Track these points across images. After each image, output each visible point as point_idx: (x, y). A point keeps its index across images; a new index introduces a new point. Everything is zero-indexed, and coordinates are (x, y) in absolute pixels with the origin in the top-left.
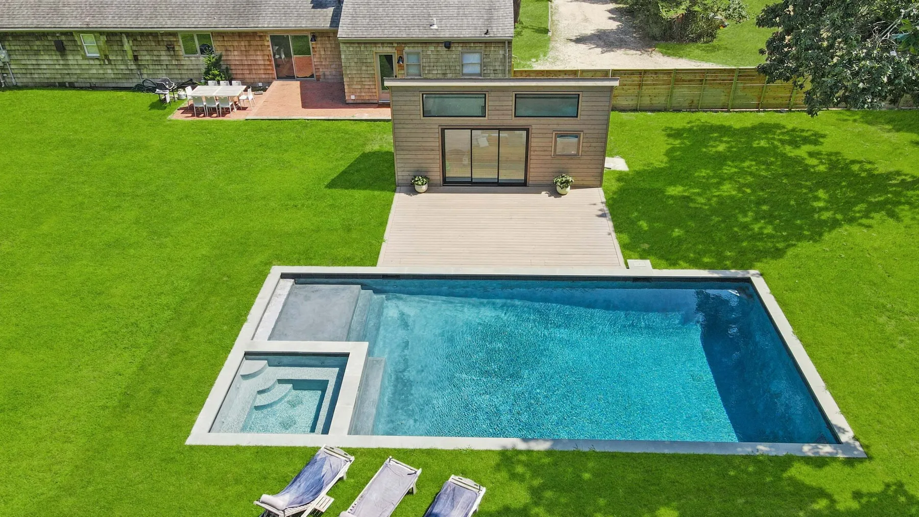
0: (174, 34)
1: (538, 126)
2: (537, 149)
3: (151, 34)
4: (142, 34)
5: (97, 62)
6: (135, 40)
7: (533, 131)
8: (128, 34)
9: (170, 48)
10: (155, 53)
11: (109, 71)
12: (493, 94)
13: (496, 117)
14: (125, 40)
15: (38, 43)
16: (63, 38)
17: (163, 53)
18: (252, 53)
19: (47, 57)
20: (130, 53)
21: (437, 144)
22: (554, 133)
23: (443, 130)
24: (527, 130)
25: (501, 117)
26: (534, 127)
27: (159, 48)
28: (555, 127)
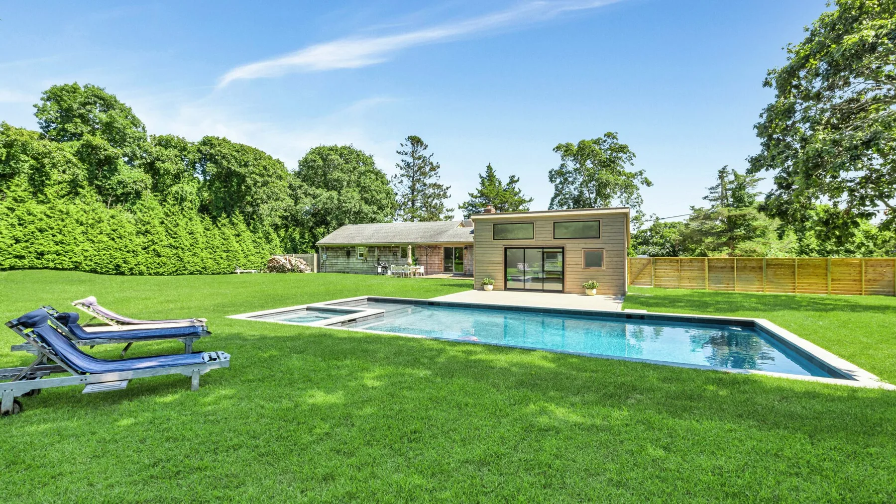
0: (397, 247)
1: (571, 245)
2: (571, 263)
3: (388, 247)
4: (384, 247)
5: (361, 261)
6: (380, 250)
7: (567, 249)
8: (378, 247)
9: (395, 254)
10: (388, 257)
11: (365, 266)
12: (538, 223)
13: (541, 239)
14: (376, 250)
15: (340, 252)
16: (351, 249)
17: (391, 257)
18: (433, 257)
19: (341, 259)
20: (377, 257)
21: (502, 259)
22: (583, 250)
23: (506, 249)
24: (563, 248)
25: (544, 239)
26: (568, 245)
27: (390, 254)
28: (584, 245)
